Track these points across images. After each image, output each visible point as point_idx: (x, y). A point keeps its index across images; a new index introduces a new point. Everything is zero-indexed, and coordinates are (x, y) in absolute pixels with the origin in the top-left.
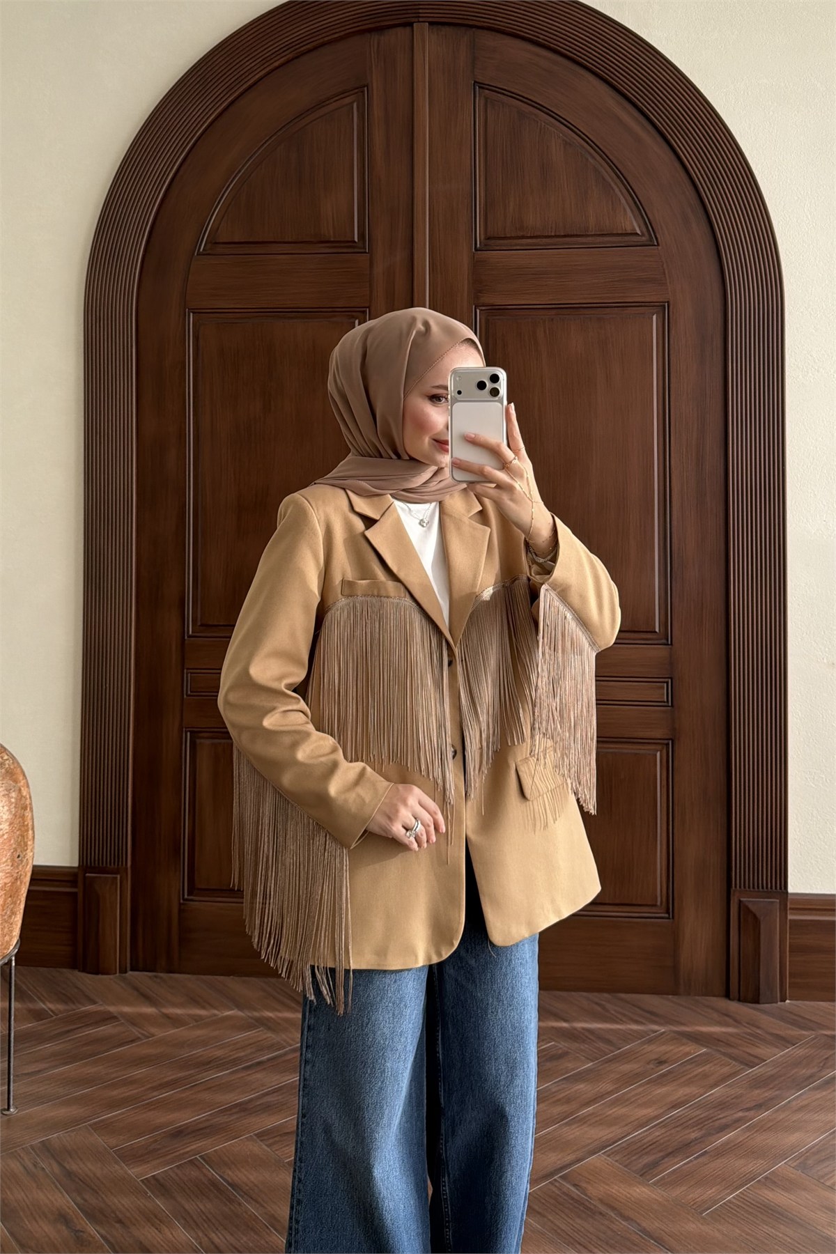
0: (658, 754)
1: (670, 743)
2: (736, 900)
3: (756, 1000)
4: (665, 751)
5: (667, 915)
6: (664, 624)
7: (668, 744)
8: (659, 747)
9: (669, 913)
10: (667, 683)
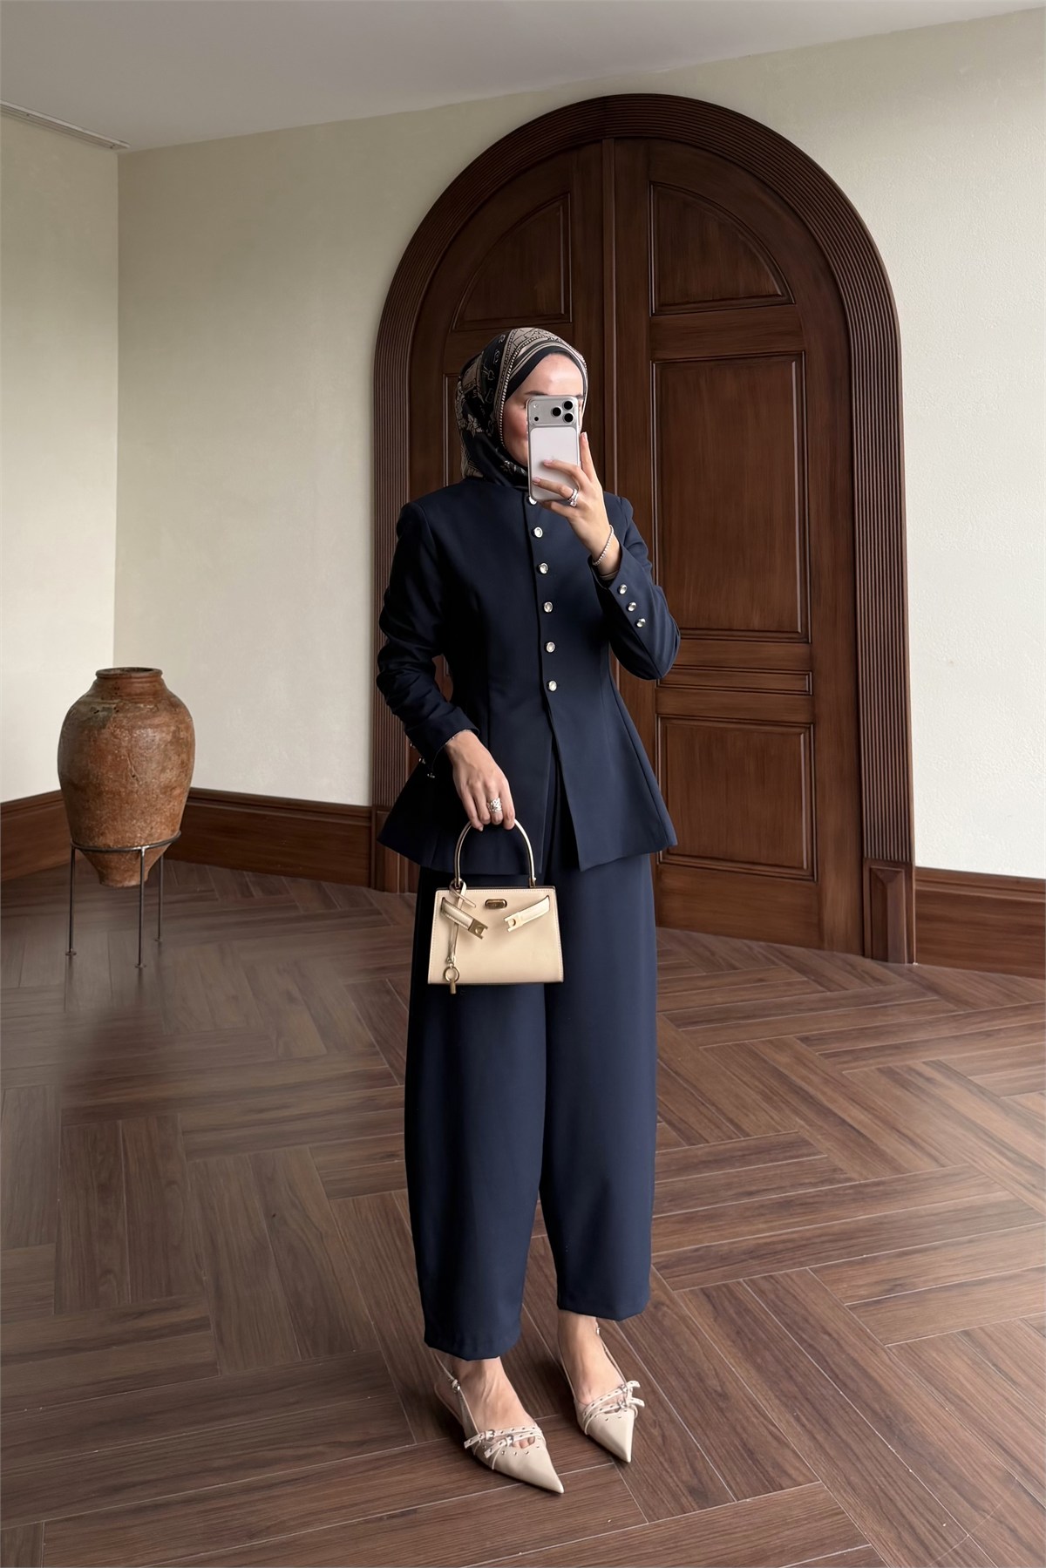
0: (802, 736)
1: (812, 724)
2: (868, 868)
3: (886, 960)
4: (807, 734)
5: (811, 878)
6: (805, 625)
7: (810, 728)
8: (803, 730)
9: (813, 876)
10: (809, 675)
